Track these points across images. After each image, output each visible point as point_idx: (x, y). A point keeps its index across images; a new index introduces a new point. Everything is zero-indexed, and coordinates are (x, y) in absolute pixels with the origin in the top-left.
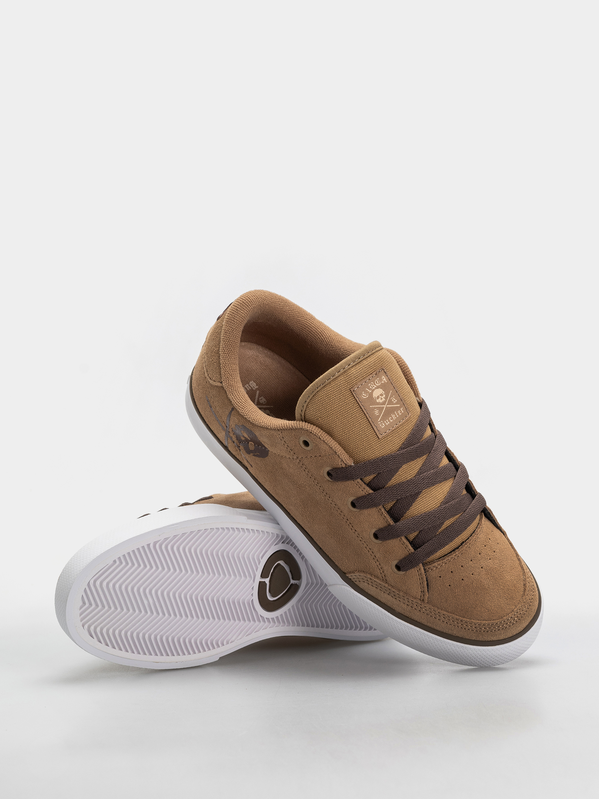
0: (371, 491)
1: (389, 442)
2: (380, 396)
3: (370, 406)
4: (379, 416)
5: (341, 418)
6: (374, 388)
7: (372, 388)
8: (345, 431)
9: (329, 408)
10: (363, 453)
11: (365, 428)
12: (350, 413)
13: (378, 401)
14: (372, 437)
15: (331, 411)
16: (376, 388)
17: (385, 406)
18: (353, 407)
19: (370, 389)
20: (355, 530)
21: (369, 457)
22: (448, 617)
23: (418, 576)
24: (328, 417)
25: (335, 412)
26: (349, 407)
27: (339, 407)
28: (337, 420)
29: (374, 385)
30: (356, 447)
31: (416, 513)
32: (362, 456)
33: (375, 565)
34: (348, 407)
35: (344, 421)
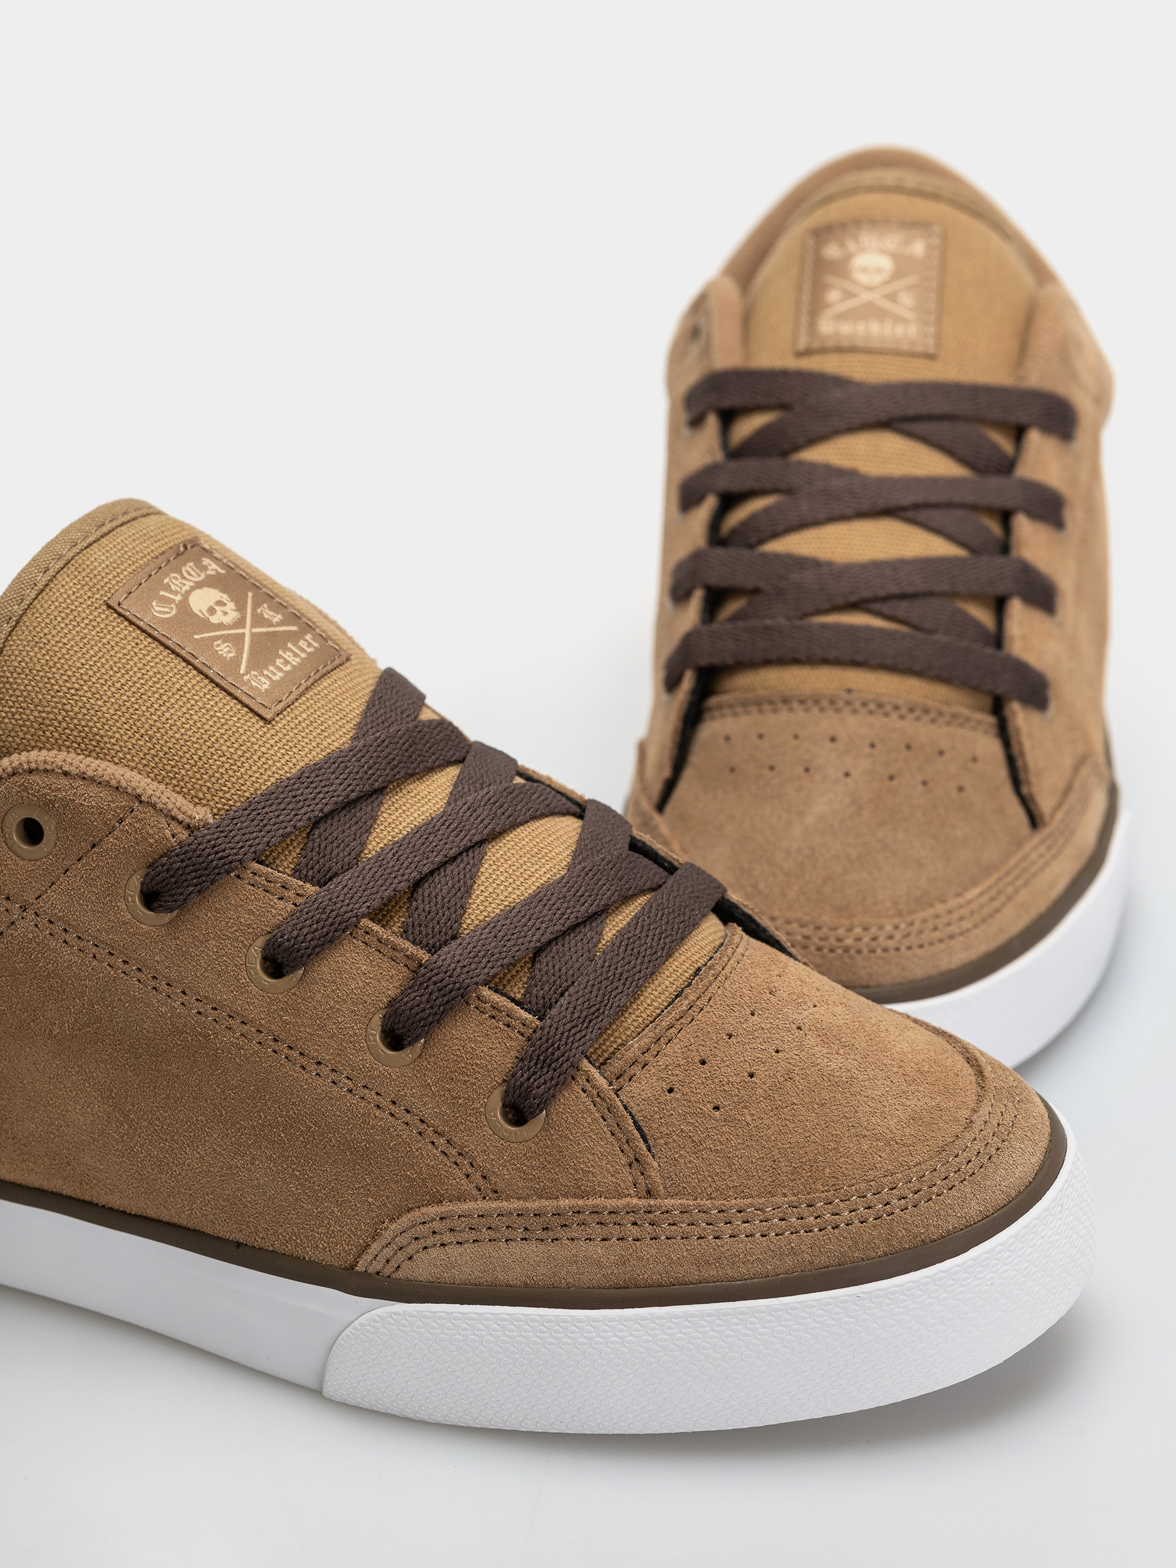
0: (311, 889)
1: (304, 725)
2: (217, 608)
3: (195, 637)
4: (237, 661)
5: (109, 693)
6: (187, 588)
7: (181, 588)
8: (142, 731)
9: (57, 676)
10: (234, 780)
11: (205, 700)
12: (135, 669)
13: (214, 619)
14: (242, 722)
15: (68, 685)
16: (192, 589)
17: (247, 631)
18: (136, 650)
19: (176, 593)
20: (319, 1063)
21: (257, 785)
22: (759, 1212)
23: (592, 1107)
24: (68, 707)
25: (82, 682)
26: (125, 651)
27: (91, 663)
28: (100, 703)
29: (184, 581)
30: (202, 771)
31: (494, 909)
32: (233, 791)
33: (434, 1155)
34: (120, 655)
35: (125, 698)
